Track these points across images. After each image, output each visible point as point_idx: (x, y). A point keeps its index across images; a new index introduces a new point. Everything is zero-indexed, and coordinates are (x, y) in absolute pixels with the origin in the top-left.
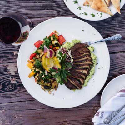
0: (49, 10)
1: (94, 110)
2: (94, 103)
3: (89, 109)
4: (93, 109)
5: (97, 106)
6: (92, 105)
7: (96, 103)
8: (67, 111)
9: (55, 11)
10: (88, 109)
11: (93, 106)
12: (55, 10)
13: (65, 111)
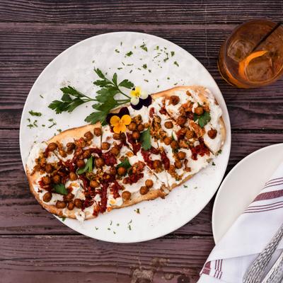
0: (39, 6)
1: (131, 276)
2: (134, 258)
3: (119, 274)
4: (129, 273)
5: (138, 268)
6: (127, 263)
7: (137, 258)
8: (59, 271)
9: (55, 9)
10: (115, 273)
11: (130, 265)
12: (53, 7)
13: (55, 272)
